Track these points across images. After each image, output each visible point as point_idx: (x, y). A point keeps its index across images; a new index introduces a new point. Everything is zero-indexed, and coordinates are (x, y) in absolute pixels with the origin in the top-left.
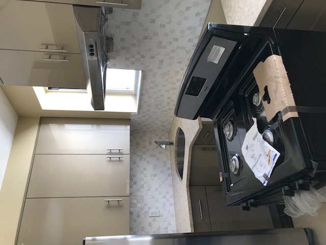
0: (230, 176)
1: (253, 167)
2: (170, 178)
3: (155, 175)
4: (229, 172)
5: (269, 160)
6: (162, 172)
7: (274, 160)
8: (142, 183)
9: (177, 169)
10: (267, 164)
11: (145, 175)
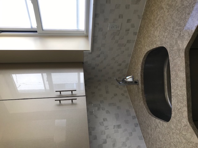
3: (119, 126)
6: (127, 122)
8: (104, 137)
11: (107, 126)
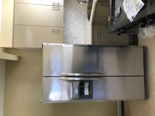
0: (114, 18)
1: (127, 12)
2: (84, 20)
3: (76, 18)
4: (114, 16)
5: (137, 8)
6: (80, 17)
7: (140, 8)
8: (70, 22)
9: (87, 16)
10: (135, 10)
11: (71, 18)
